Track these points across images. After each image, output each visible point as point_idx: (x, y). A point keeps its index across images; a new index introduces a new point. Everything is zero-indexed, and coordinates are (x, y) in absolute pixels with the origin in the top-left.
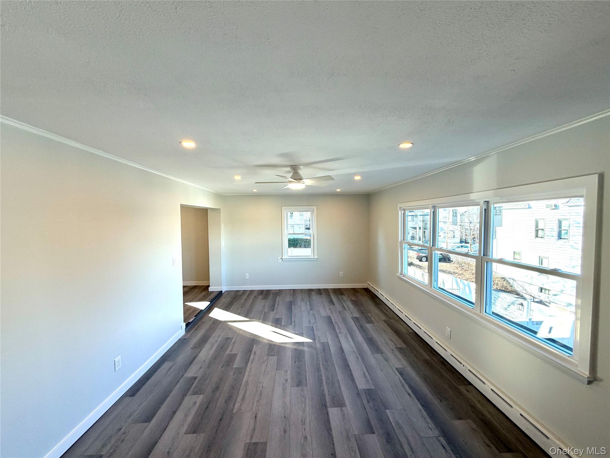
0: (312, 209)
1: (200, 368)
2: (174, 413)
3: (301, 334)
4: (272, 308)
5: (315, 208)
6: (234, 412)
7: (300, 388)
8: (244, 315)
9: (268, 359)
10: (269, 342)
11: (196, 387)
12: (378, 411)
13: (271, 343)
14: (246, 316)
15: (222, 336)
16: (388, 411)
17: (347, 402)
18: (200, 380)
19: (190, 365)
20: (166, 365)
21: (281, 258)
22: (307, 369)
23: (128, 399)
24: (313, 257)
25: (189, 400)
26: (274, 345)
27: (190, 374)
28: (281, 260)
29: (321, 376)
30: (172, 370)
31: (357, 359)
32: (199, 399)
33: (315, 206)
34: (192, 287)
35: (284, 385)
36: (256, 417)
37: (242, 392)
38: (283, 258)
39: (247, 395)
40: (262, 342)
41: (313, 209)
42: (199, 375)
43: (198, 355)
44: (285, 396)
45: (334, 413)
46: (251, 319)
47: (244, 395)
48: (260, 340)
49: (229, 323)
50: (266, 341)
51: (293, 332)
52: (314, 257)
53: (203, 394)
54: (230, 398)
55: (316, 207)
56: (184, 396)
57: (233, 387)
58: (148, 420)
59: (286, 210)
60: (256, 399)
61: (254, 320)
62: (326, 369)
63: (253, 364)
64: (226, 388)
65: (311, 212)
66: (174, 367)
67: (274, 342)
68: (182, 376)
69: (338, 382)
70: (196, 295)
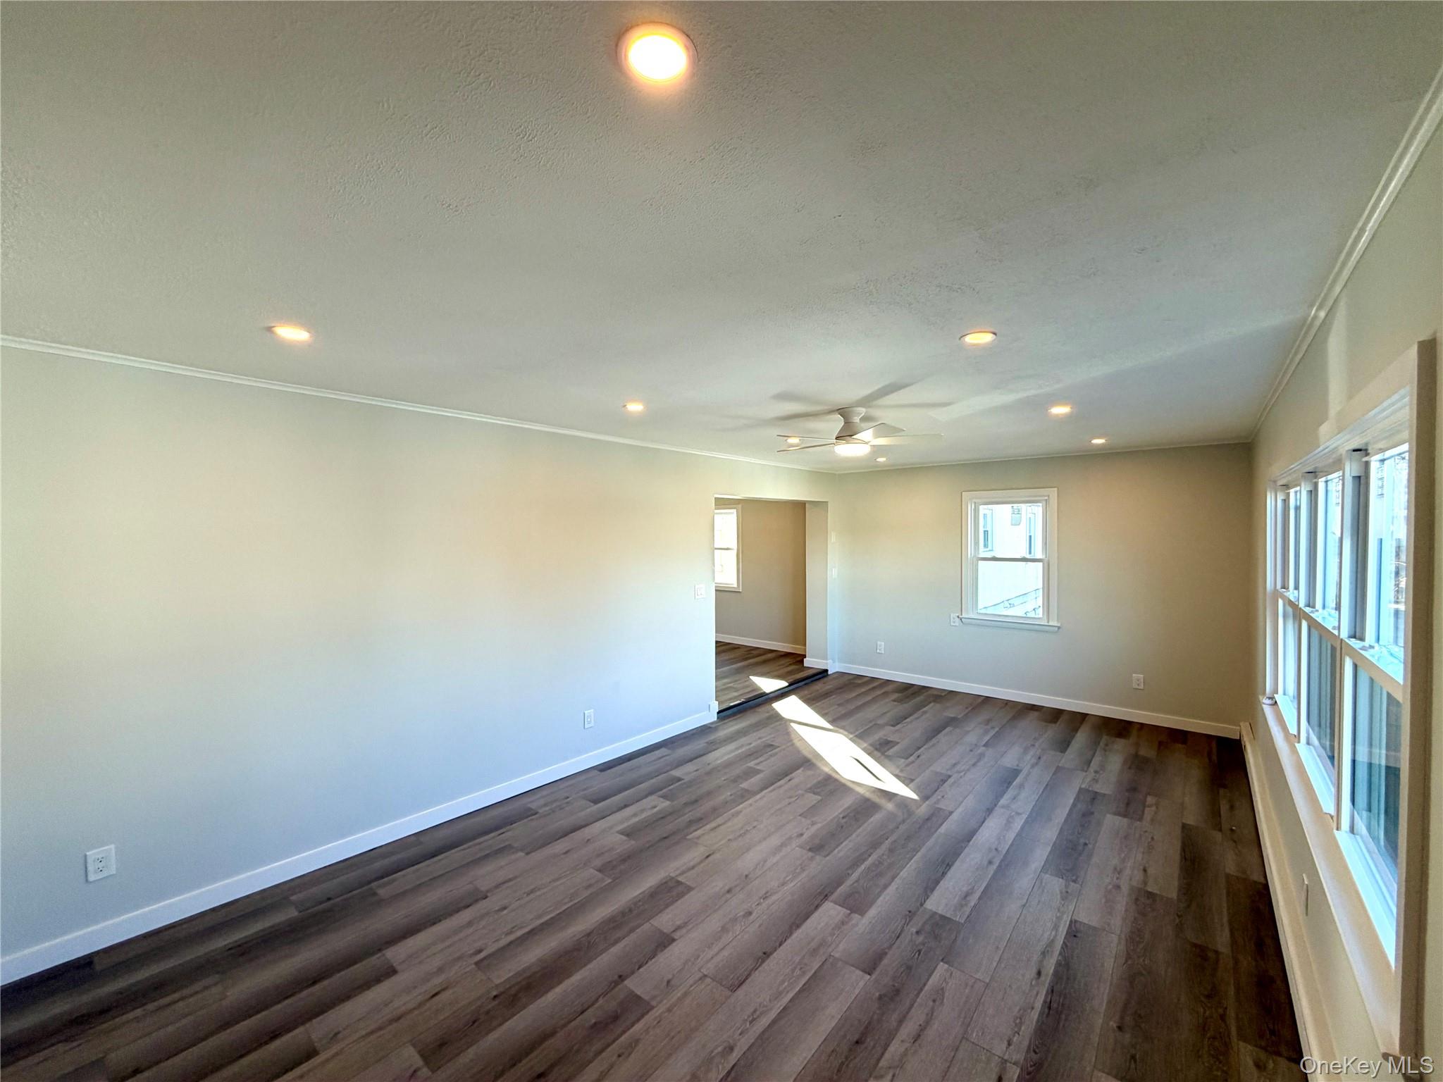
0: (1046, 496)
1: (697, 770)
2: (626, 806)
3: (907, 781)
4: (897, 721)
5: (1053, 493)
6: (688, 837)
7: (810, 854)
8: (831, 719)
9: (803, 795)
10: (830, 772)
11: (670, 790)
12: (919, 955)
13: (834, 775)
14: (831, 722)
15: (764, 739)
16: (942, 967)
17: (872, 912)
18: (685, 783)
19: (688, 762)
20: (663, 751)
21: (958, 617)
22: (854, 836)
23: (596, 772)
24: (1046, 621)
25: (652, 800)
26: (836, 780)
27: (677, 773)
28: (957, 620)
29: (870, 856)
30: (662, 760)
31: (985, 863)
32: (664, 804)
33: (1055, 487)
34: (783, 654)
35: (790, 838)
36: (708, 857)
37: (719, 820)
38: (964, 616)
39: (722, 827)
40: (818, 768)
41: (1049, 496)
42: (687, 779)
43: (707, 753)
44: (776, 854)
45: (830, 912)
46: (837, 729)
47: (719, 826)
48: (819, 764)
49: (792, 724)
50: (826, 769)
51: (897, 772)
52: (1048, 622)
53: (672, 800)
54: (699, 821)
55: (1056, 489)
56: (651, 793)
57: (714, 810)
58: (596, 802)
59: (974, 500)
60: (730, 837)
61: (841, 731)
62: (891, 851)
63: (772, 794)
64: (706, 806)
65: (1044, 502)
66: (667, 758)
67: (839, 775)
68: (668, 771)
69: (893, 878)
70: (777, 668)
